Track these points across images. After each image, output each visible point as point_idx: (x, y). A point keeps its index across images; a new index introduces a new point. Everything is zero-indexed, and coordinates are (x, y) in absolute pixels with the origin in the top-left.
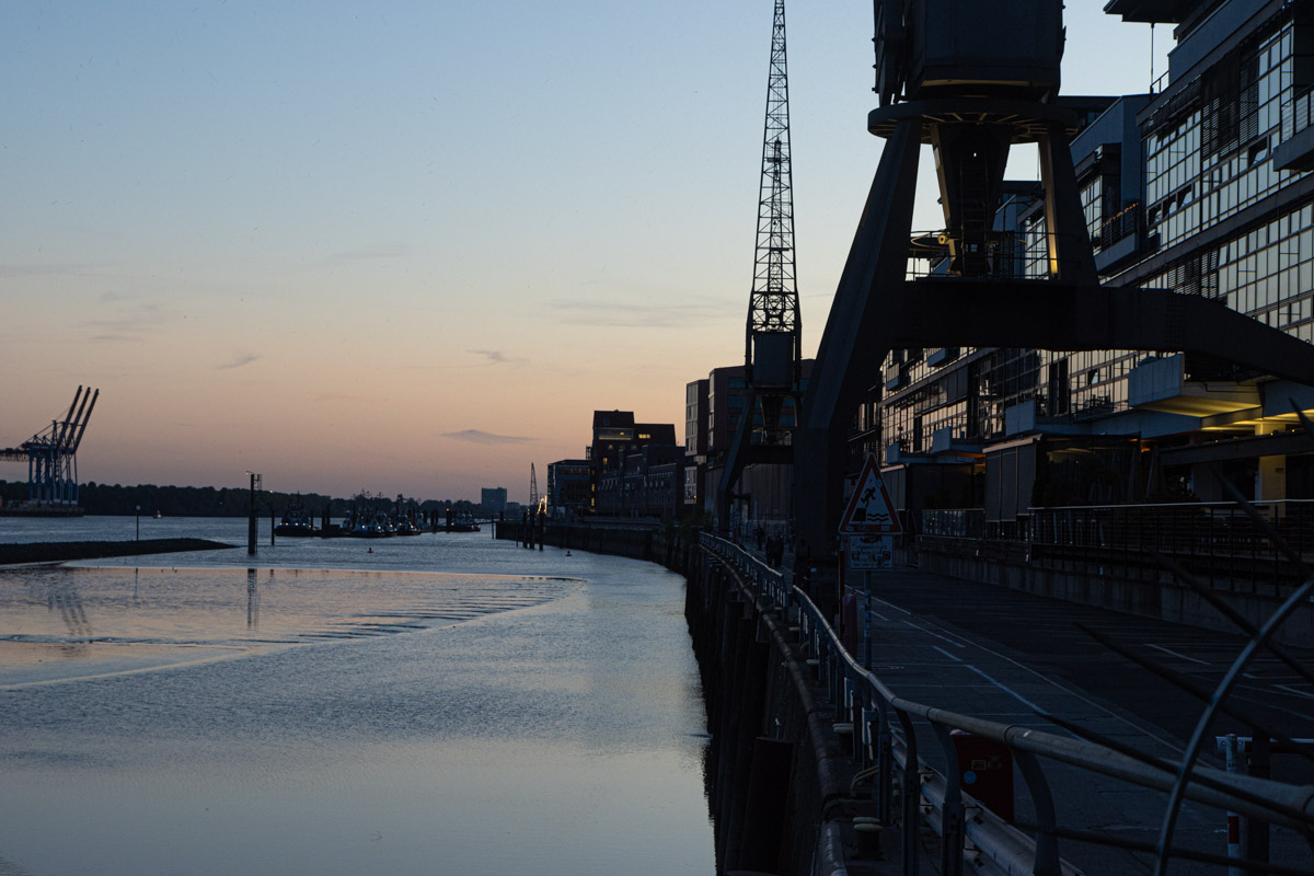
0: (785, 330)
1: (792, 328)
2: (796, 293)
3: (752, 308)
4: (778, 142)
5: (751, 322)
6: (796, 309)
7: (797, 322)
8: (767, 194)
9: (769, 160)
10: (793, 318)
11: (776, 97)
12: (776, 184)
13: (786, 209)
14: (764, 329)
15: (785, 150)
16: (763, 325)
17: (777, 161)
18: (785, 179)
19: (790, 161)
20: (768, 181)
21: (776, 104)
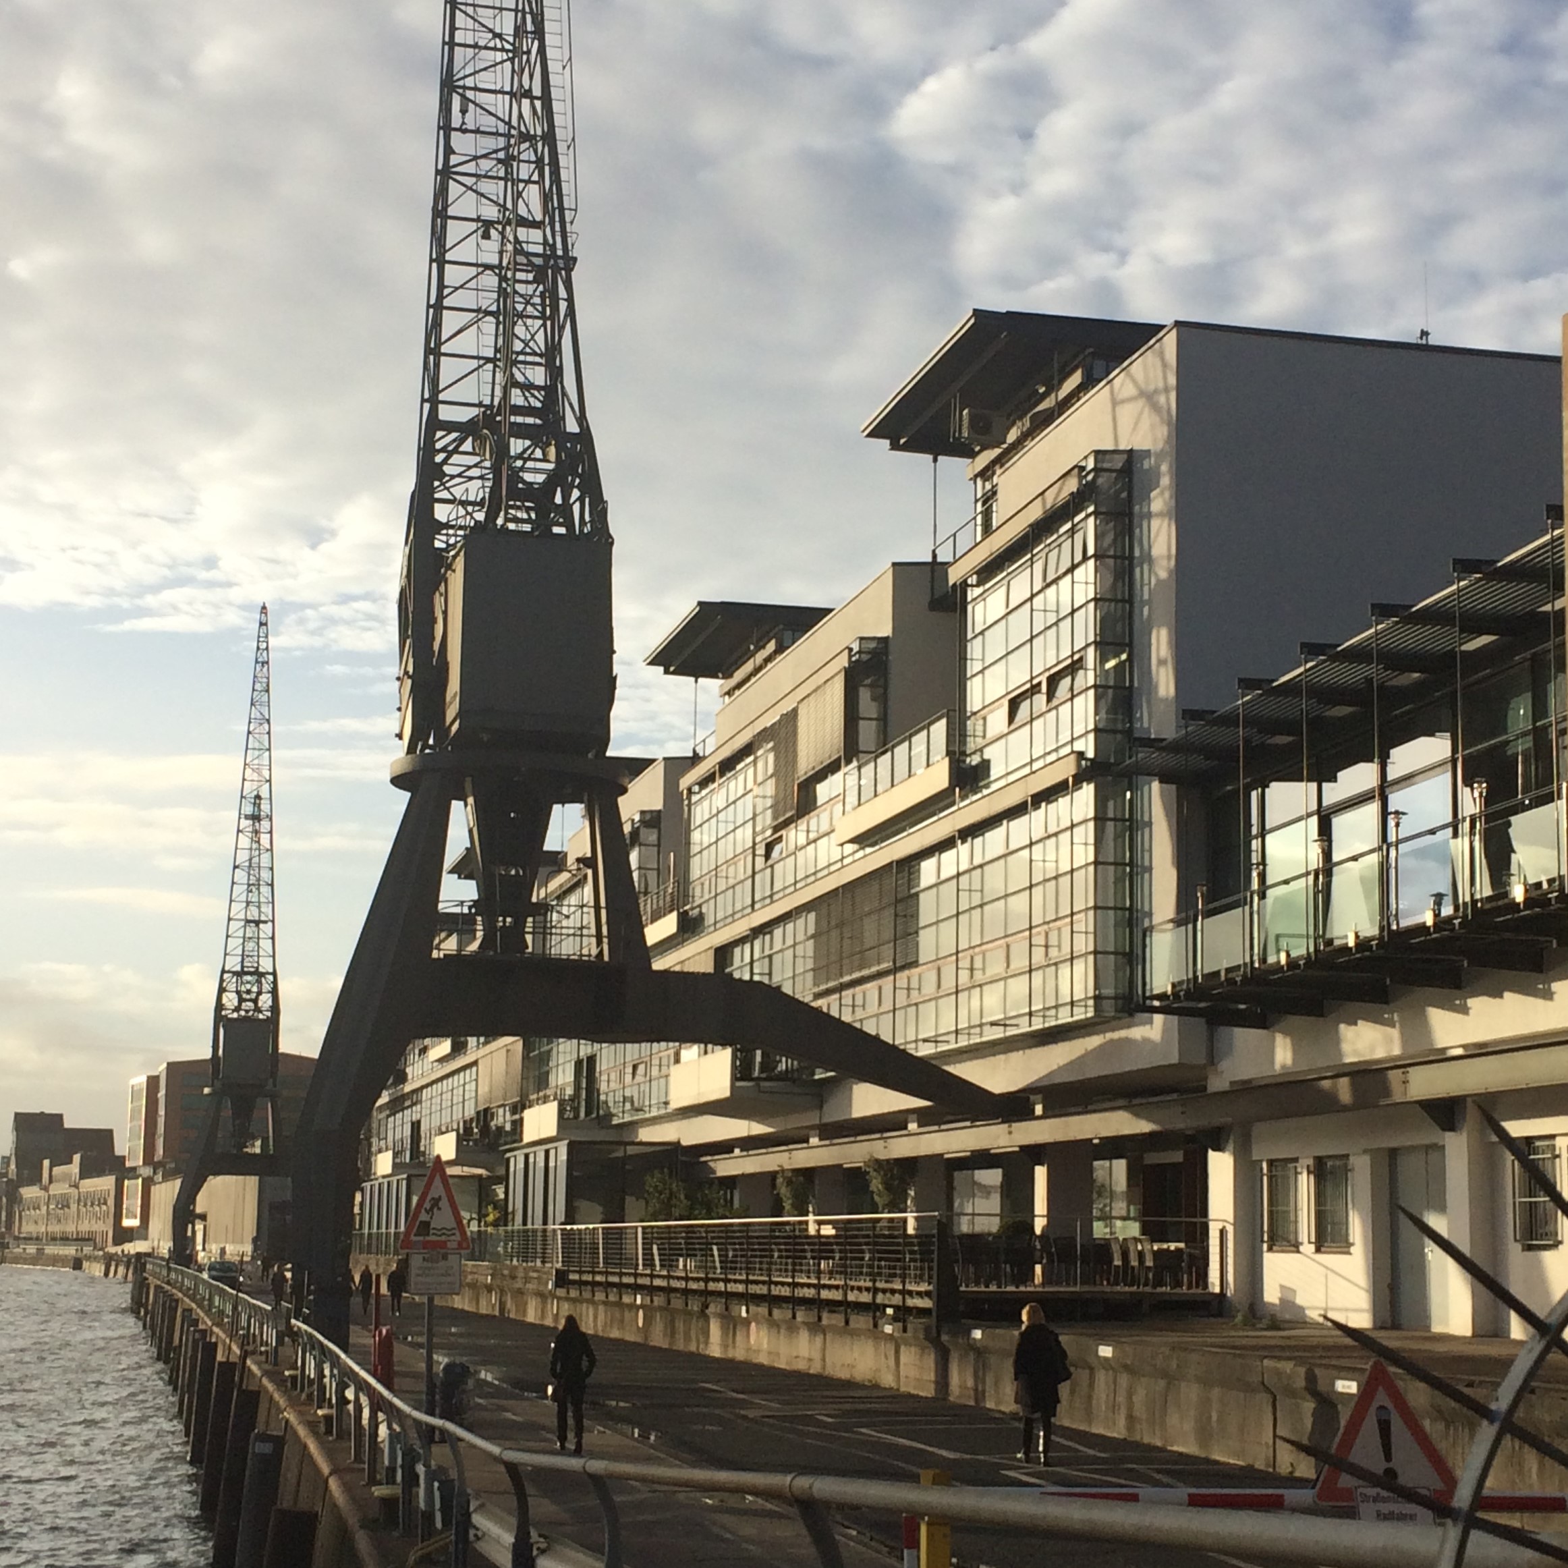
0: (261, 1016)
1: (269, 1014)
2: (274, 974)
3: (222, 990)
4: (258, 797)
5: (219, 1006)
6: (274, 992)
7: (275, 1008)
8: (243, 857)
9: (247, 817)
10: (270, 1003)
11: (257, 745)
12: (255, 846)
13: (266, 875)
14: (235, 1015)
15: (265, 807)
16: (234, 1011)
17: (256, 818)
18: (265, 839)
19: (271, 820)
20: (245, 841)
21: (257, 753)
